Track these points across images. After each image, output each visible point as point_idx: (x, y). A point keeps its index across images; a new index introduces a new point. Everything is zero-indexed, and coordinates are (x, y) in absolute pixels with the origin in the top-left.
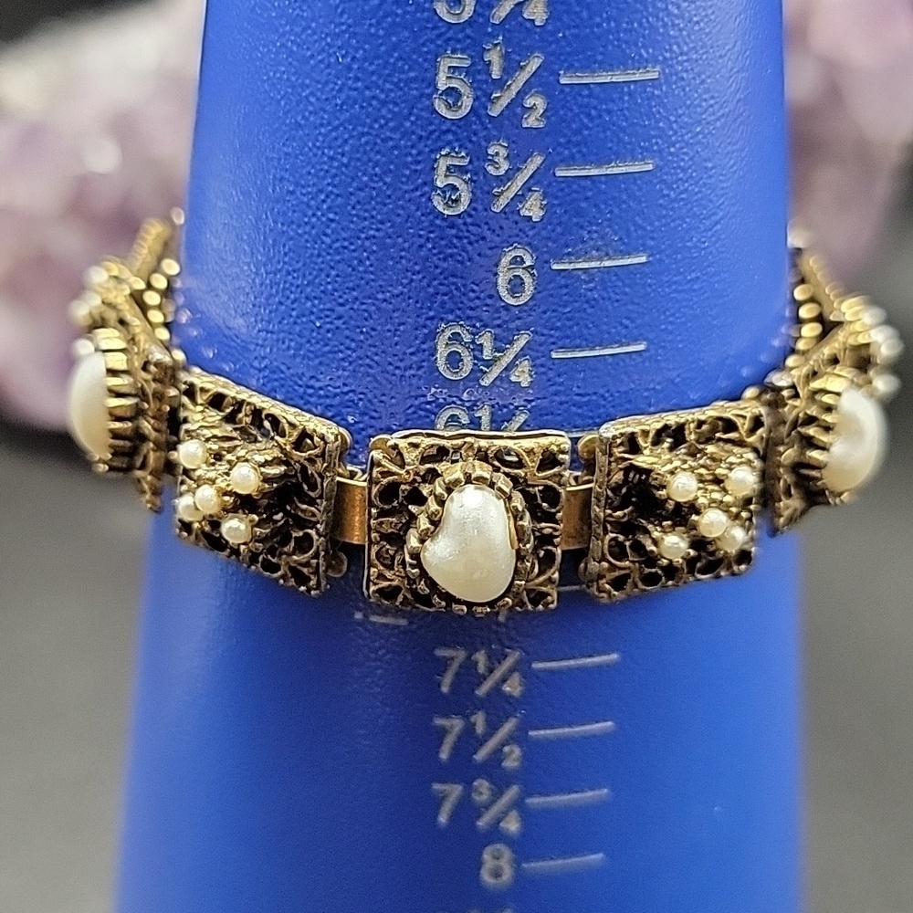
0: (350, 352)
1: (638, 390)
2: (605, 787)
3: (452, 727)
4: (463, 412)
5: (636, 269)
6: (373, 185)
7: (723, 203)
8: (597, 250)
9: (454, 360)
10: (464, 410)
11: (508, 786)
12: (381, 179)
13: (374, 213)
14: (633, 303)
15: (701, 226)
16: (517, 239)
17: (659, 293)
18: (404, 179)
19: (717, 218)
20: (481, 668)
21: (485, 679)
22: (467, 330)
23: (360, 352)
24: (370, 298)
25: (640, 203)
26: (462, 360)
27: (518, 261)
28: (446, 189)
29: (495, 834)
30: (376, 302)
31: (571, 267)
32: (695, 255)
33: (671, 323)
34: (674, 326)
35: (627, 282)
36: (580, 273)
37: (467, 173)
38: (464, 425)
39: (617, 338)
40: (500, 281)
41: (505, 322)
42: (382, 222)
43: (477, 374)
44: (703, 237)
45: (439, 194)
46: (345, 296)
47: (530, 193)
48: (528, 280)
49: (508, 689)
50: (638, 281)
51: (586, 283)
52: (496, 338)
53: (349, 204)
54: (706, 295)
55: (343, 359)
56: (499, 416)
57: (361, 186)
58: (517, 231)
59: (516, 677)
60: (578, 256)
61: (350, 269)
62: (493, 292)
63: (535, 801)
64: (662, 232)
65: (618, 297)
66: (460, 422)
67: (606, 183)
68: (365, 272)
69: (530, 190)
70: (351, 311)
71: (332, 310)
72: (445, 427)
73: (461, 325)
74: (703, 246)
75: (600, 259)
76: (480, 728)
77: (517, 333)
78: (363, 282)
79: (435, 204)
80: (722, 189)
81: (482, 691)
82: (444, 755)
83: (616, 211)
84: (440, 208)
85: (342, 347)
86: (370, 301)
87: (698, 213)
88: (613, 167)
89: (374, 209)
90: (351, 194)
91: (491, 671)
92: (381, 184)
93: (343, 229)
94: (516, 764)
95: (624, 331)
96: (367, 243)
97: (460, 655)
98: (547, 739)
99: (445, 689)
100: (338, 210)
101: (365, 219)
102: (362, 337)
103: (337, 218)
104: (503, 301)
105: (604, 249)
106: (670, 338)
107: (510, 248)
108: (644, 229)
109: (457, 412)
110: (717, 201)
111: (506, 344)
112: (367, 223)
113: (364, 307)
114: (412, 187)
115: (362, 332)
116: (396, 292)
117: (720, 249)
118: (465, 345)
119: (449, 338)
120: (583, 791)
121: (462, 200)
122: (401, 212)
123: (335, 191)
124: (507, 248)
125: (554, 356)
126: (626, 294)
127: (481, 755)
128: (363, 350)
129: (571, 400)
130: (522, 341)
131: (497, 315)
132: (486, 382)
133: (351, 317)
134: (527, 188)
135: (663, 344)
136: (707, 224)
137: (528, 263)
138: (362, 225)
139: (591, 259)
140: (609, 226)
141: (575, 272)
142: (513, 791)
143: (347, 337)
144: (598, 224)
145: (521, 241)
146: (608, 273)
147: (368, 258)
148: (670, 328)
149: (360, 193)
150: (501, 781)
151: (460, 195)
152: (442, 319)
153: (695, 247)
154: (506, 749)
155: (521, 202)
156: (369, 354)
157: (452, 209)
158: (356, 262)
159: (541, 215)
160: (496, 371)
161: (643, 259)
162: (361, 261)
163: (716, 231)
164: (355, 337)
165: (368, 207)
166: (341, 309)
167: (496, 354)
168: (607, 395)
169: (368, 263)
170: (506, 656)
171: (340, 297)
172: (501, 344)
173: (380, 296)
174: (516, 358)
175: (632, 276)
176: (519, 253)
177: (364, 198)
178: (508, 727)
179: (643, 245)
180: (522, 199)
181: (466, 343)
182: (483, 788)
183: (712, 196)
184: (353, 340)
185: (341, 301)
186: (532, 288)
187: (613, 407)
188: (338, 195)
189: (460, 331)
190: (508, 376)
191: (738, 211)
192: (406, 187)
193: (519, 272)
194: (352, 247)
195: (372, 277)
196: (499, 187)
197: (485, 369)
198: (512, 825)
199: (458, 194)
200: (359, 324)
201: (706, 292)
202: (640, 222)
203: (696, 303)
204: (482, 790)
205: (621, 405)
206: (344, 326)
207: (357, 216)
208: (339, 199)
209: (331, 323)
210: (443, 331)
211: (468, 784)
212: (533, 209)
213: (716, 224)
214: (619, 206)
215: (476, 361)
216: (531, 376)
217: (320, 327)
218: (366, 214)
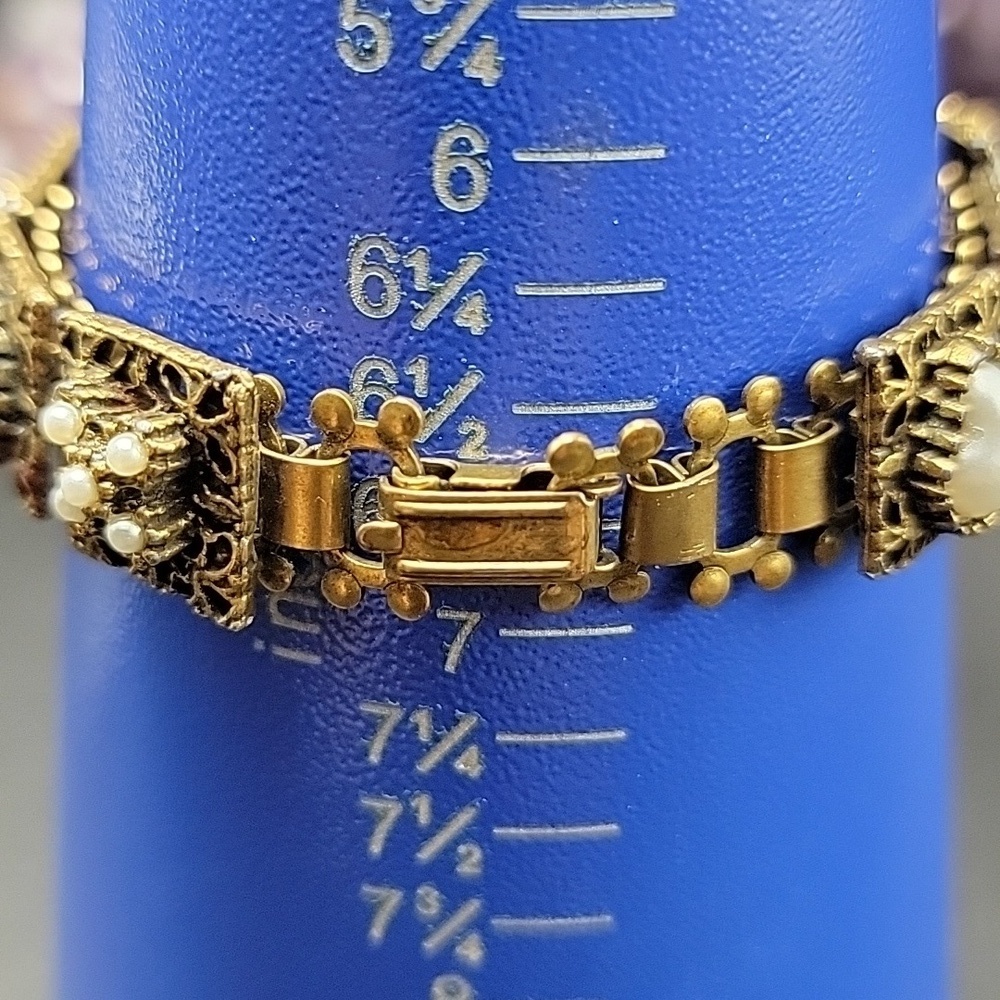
0: (235, 271)
1: (653, 351)
2: (608, 914)
3: (386, 811)
4: (388, 367)
5: (648, 166)
6: (260, 26)
7: (797, 76)
8: (585, 135)
9: (374, 288)
10: (390, 365)
11: (465, 898)
12: (269, 18)
13: (262, 67)
14: (643, 218)
15: (759, 108)
16: (461, 112)
17: (687, 206)
18: (299, 18)
19: (784, 98)
20: (424, 735)
21: (428, 749)
22: (391, 245)
23: (249, 272)
24: (259, 193)
25: (653, 66)
26: (385, 291)
27: (460, 146)
28: (356, 32)
29: (447, 961)
30: (267, 200)
31: (545, 158)
32: (747, 152)
33: (708, 253)
34: (712, 259)
35: (633, 186)
36: (558, 168)
37: (384, 11)
38: (390, 385)
39: (618, 270)
40: (437, 174)
41: (446, 237)
42: (270, 81)
43: (405, 312)
44: (762, 125)
45: (346, 41)
46: (228, 189)
47: (478, 44)
48: (478, 177)
49: (462, 766)
50: (652, 186)
51: (566, 183)
52: (433, 260)
53: (230, 54)
54: (767, 215)
55: (227, 281)
56: (441, 376)
57: (244, 26)
58: (458, 101)
59: (473, 751)
60: (553, 144)
61: (234, 150)
62: (425, 191)
63: (502, 923)
64: (691, 113)
65: (619, 209)
66: (386, 382)
67: (596, 33)
68: (253, 154)
69: (478, 39)
70: (237, 212)
71: (212, 209)
72: (364, 387)
73: (382, 238)
74: (761, 140)
75: (589, 149)
76: (424, 817)
77: (463, 254)
78: (250, 169)
79: (342, 55)
80: (796, 53)
81: (425, 766)
82: (376, 847)
83: (615, 77)
84: (349, 62)
85: (227, 264)
86: (259, 197)
87: (752, 88)
88: (609, 8)
89: (261, 61)
90: (232, 39)
91: (437, 739)
92: (269, 24)
93: (223, 91)
94: (477, 871)
95: (629, 261)
96: (254, 112)
97: (393, 714)
98: (520, 841)
99: (374, 758)
100: (215, 63)
101: (250, 76)
102: (251, 250)
103: (216, 74)
104: (442, 205)
105: (596, 134)
106: (705, 275)
107: (451, 126)
108: (660, 107)
109: (381, 366)
110: (787, 73)
111: (448, 270)
112: (252, 82)
113: (251, 205)
114: (310, 29)
115: (250, 242)
116: (292, 185)
117: (791, 147)
118: (388, 267)
119: (366, 256)
120: (573, 916)
121: (380, 50)
122: (295, 66)
123: (212, 34)
124: (446, 125)
125: (520, 292)
126: (632, 205)
127: (427, 853)
128: (252, 269)
129: (548, 359)
130: (471, 266)
131: (432, 226)
132: (421, 324)
133: (236, 220)
134: (473, 35)
135: (693, 284)
136: (769, 107)
137: (478, 151)
138: (247, 85)
139: (575, 148)
140: (603, 100)
141: (551, 167)
142: (472, 908)
143: (232, 248)
144: (585, 96)
145: (466, 116)
146: (602, 170)
147: (255, 134)
148: (705, 259)
149: (242, 37)
150: (455, 893)
151: (376, 43)
152: (358, 229)
153: (747, 139)
154: (462, 849)
155: (465, 56)
156: (261, 274)
157: (365, 65)
158: (240, 139)
159: (496, 77)
160: (434, 310)
161: (660, 153)
162: (246, 139)
163: (785, 118)
164: (242, 248)
165: (253, 58)
166: (224, 208)
167: (433, 284)
168: (603, 355)
169: (255, 141)
170: (457, 721)
171: (222, 190)
172: (442, 268)
173: (272, 190)
174: (463, 290)
175: (643, 178)
176: (466, 134)
177: (247, 45)
178: (464, 818)
179: (660, 132)
180: (466, 50)
181: (390, 265)
182: (430, 900)
183: (777, 63)
184: (239, 253)
185: (223, 195)
186: (485, 189)
187: (612, 373)
188: (215, 41)
189: (381, 248)
190: (451, 319)
191: (824, 90)
192: (303, 30)
193: (465, 163)
194: (235, 118)
195: (262, 162)
196: (431, 32)
197: (417, 305)
198: (472, 952)
199: (373, 41)
200: (247, 230)
201: (766, 210)
202: (654, 96)
203: (750, 225)
204: (428, 900)
205: (626, 371)
206: (228, 233)
207: (239, 71)
208: (218, 46)
209: (213, 227)
210: (357, 245)
211: (410, 889)
212: (483, 67)
213: (785, 107)
214: (617, 70)
215: (405, 293)
216: (486, 320)
217: (199, 233)
218: (252, 70)
